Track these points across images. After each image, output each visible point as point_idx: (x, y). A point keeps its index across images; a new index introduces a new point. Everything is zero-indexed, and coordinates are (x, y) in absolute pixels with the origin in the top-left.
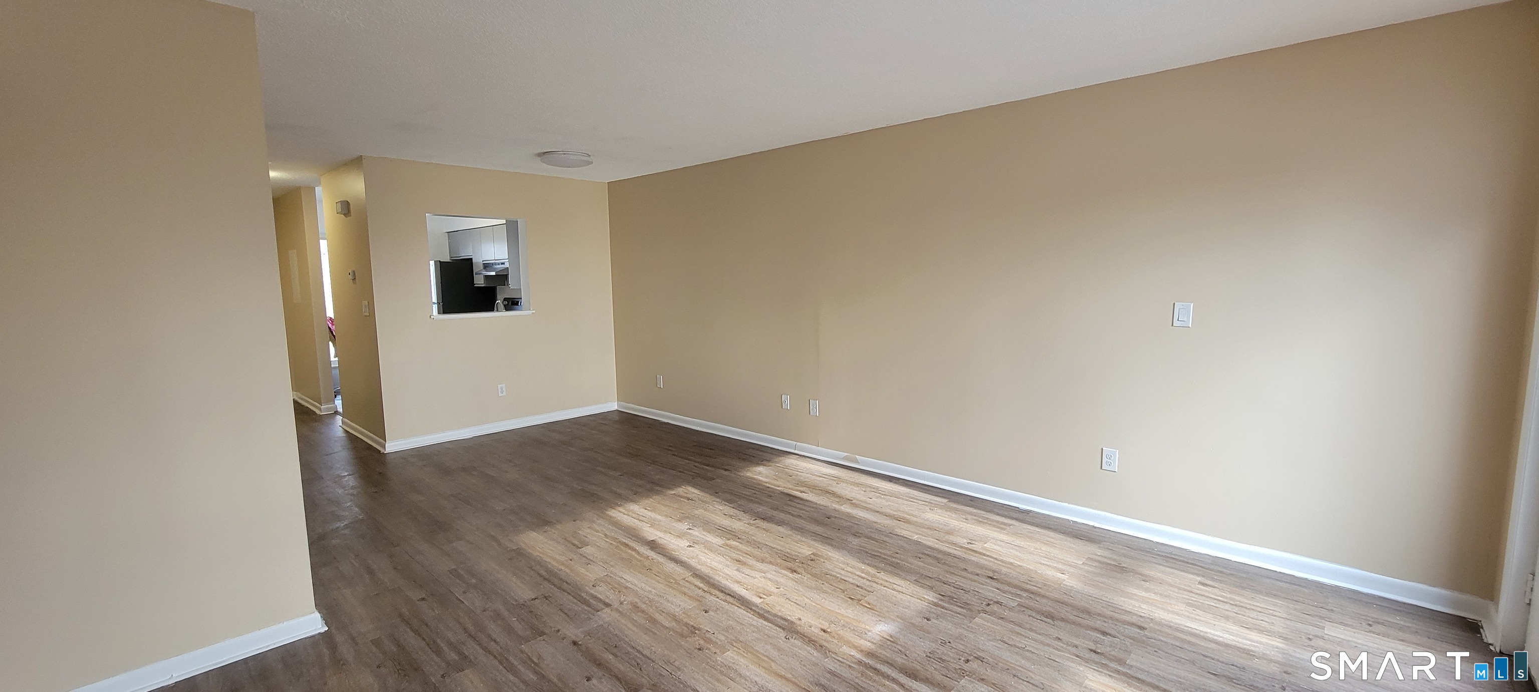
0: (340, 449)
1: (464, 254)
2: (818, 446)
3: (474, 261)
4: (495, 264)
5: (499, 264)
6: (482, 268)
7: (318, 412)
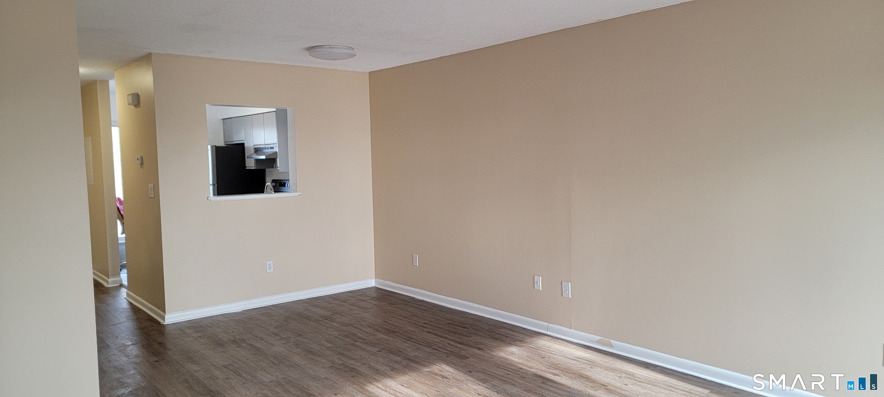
0: (125, 319)
1: (237, 139)
2: (571, 328)
3: (246, 145)
4: (265, 148)
5: (268, 149)
6: (253, 152)
7: (105, 284)
